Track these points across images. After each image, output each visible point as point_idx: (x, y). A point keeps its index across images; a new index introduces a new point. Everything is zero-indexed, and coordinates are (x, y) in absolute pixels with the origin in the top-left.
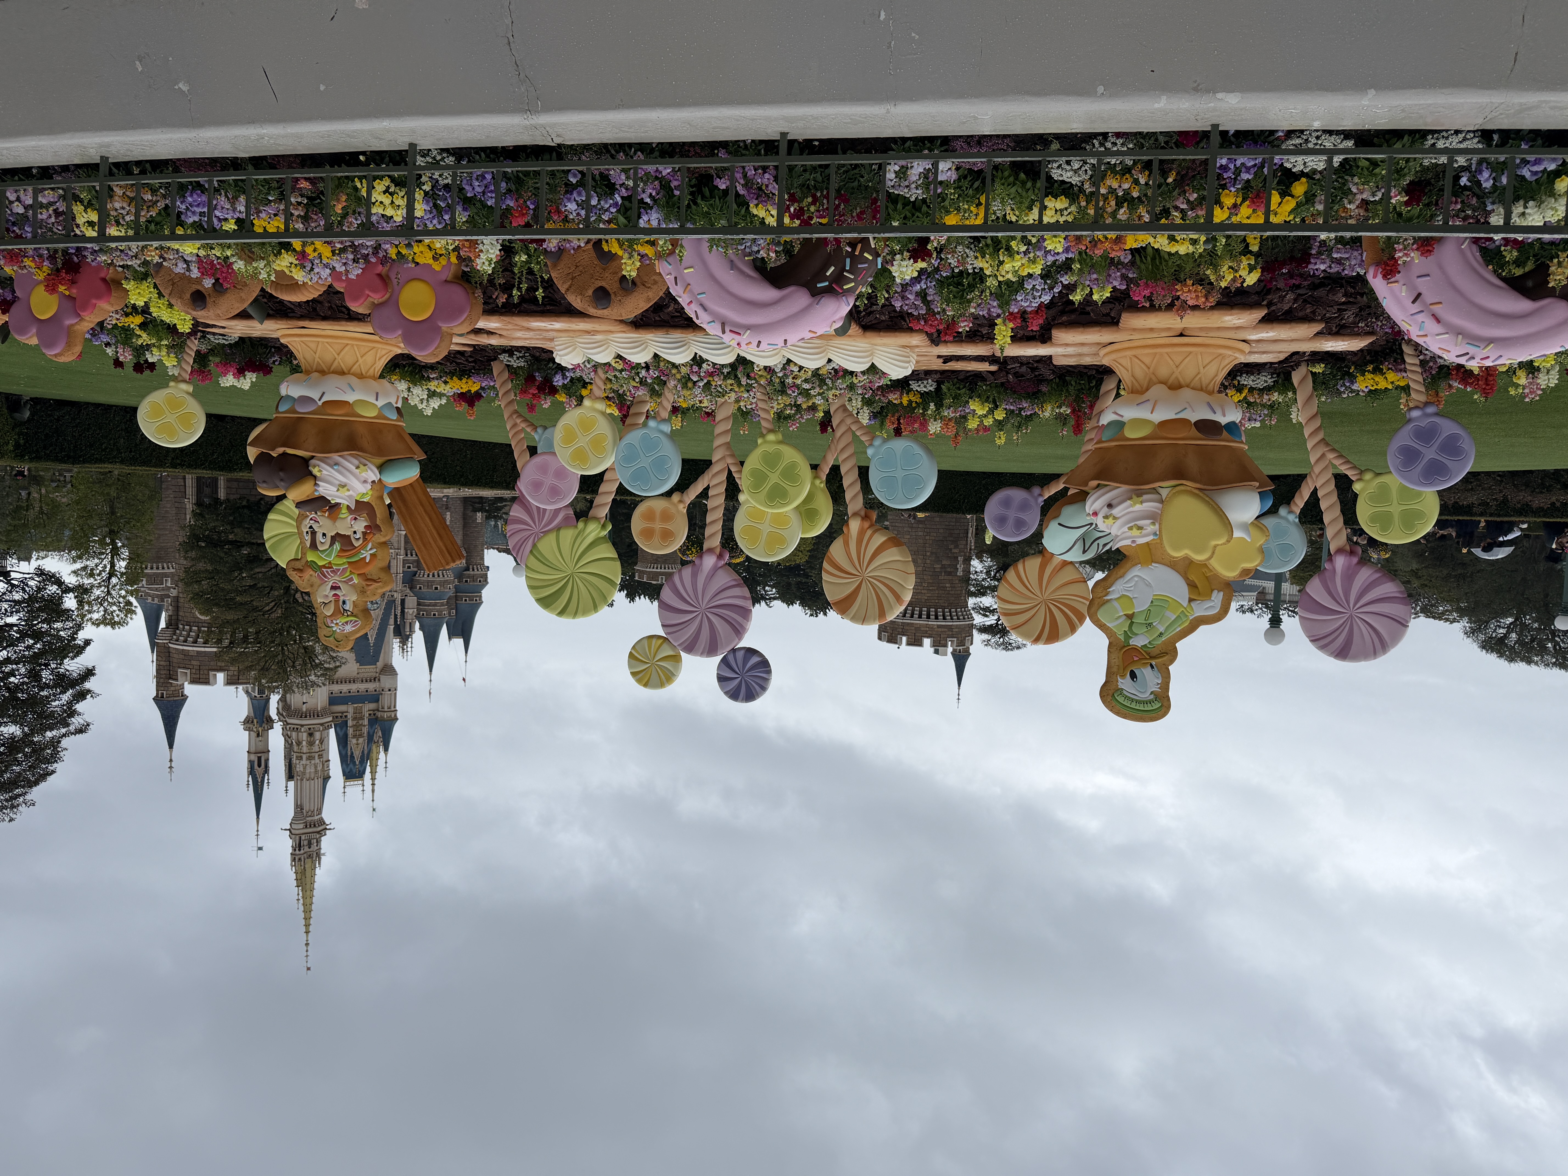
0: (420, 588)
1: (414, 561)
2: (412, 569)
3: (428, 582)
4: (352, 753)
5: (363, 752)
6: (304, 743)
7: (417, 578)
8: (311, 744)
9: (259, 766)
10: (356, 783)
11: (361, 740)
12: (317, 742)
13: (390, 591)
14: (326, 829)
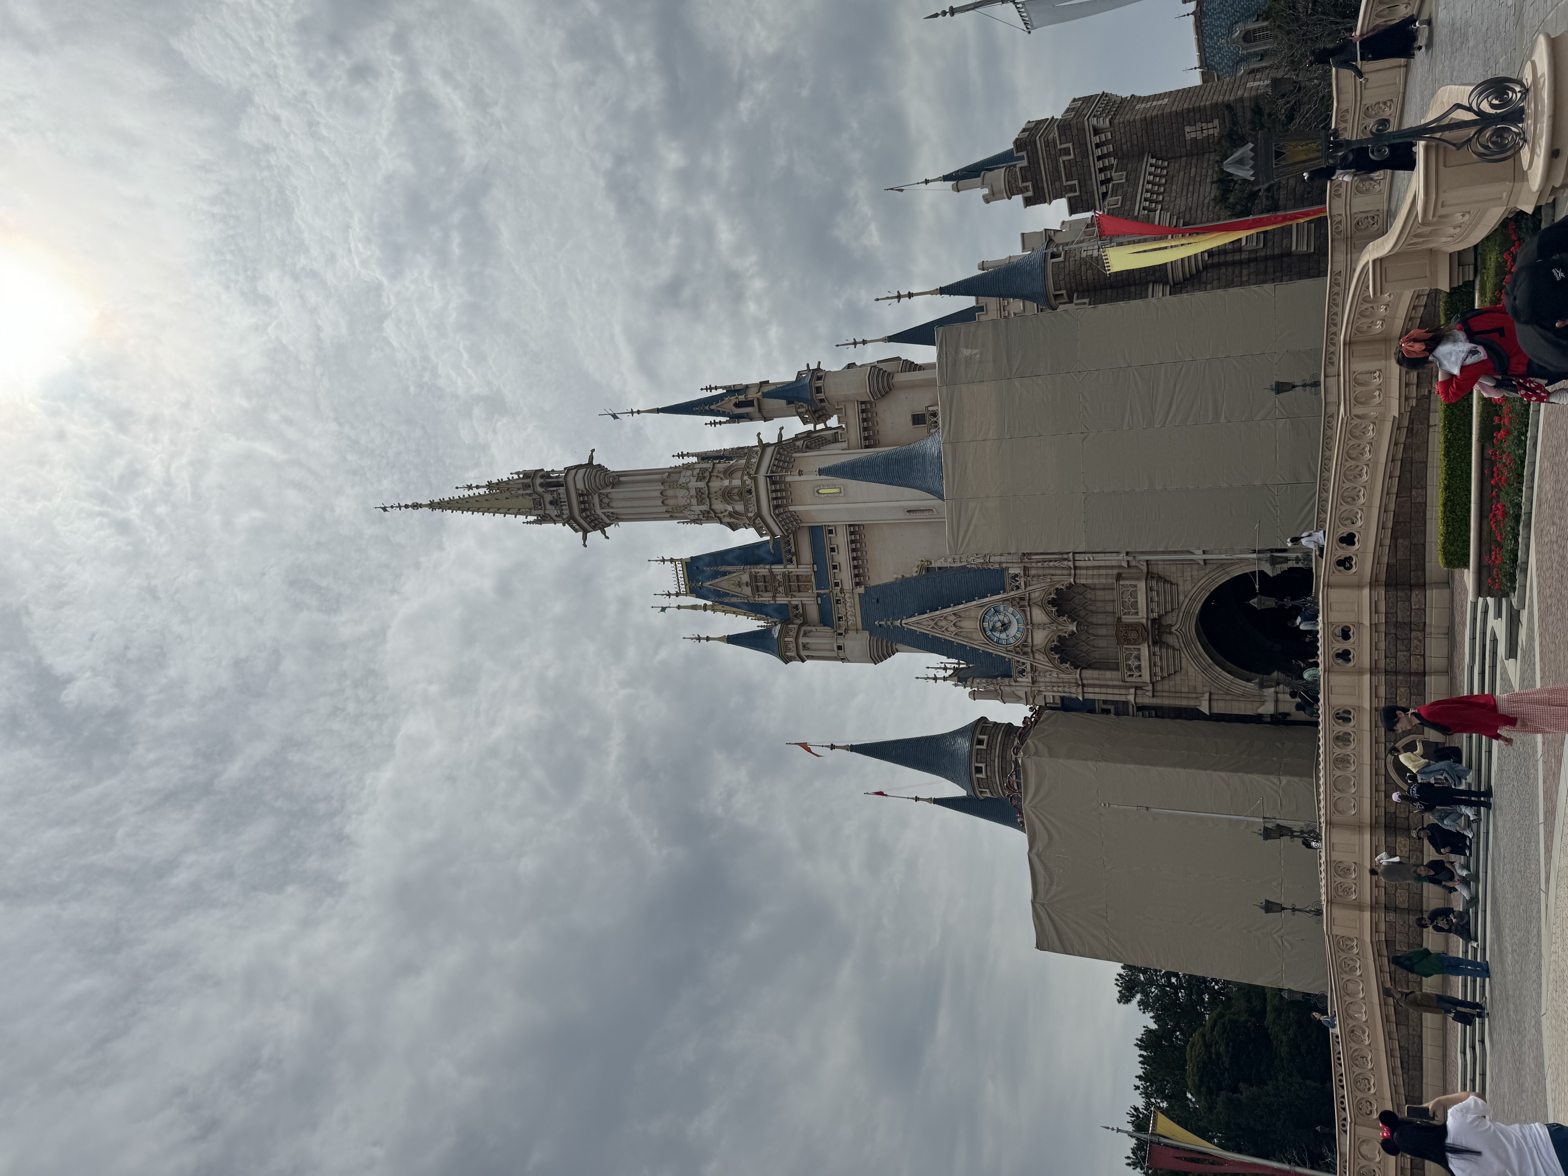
4: (725, 574)
5: (727, 595)
8: (726, 495)
9: (738, 405)
10: (682, 581)
11: (747, 591)
14: (585, 531)
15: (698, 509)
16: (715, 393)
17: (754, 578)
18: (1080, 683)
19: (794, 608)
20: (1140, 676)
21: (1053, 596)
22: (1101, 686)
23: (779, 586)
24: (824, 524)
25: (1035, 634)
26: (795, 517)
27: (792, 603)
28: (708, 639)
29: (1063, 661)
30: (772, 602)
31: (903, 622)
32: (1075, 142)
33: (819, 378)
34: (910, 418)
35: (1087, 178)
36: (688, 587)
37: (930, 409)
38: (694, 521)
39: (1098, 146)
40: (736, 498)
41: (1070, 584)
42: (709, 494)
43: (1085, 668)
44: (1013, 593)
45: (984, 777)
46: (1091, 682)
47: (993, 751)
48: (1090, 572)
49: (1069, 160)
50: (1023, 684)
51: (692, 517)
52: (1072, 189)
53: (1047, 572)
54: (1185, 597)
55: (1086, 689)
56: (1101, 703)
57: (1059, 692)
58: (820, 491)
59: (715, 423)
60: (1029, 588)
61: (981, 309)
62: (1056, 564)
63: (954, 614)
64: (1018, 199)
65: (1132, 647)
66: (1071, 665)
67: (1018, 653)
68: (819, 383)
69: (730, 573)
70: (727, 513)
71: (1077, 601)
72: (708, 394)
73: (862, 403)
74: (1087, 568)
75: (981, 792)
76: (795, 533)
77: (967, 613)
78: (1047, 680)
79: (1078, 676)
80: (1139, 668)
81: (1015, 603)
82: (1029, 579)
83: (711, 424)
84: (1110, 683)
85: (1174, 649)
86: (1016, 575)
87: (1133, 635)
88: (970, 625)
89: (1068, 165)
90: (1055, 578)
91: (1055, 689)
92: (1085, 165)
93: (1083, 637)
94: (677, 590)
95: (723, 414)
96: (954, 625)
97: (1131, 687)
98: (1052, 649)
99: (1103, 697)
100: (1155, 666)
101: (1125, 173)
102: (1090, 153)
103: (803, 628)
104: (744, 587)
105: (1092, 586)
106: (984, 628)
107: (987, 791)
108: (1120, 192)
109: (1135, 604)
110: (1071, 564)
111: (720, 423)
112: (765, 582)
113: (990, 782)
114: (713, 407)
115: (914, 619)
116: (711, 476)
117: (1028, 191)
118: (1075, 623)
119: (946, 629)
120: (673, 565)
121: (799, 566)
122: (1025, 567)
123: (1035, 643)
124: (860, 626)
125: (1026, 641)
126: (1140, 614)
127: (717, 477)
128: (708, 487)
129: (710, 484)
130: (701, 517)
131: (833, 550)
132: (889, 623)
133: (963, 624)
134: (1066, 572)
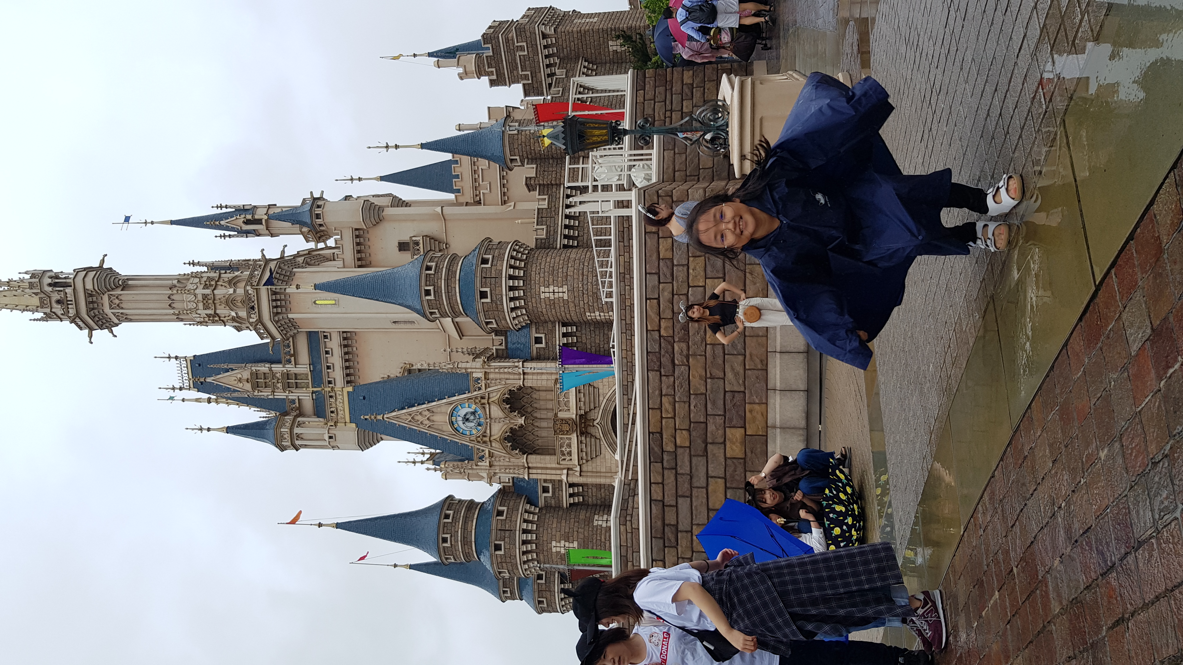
0: (500, 513)
1: (559, 500)
2: (542, 497)
3: (512, 531)
4: (227, 371)
5: (228, 390)
6: (231, 291)
7: (523, 506)
8: (230, 302)
9: (247, 222)
10: (186, 377)
11: (248, 386)
12: (233, 314)
13: (491, 455)
14: (91, 329)
15: (203, 312)
16: (224, 210)
17: (255, 375)
18: (526, 465)
19: (291, 402)
20: (571, 460)
21: (507, 396)
22: (542, 468)
23: (278, 382)
24: (320, 330)
25: (492, 426)
26: (293, 324)
27: (290, 397)
28: (209, 430)
29: (513, 448)
30: (270, 397)
31: (385, 416)
32: (528, 42)
33: (319, 207)
34: (397, 244)
35: (537, 71)
36: (191, 382)
37: (414, 239)
38: (200, 323)
39: (545, 47)
40: (240, 304)
41: (520, 386)
42: (214, 300)
43: (531, 454)
44: (475, 393)
45: (449, 545)
46: (535, 465)
47: (457, 523)
48: (535, 377)
49: (524, 56)
50: (482, 468)
51: (198, 320)
52: (526, 77)
53: (502, 376)
54: (604, 398)
55: (531, 471)
56: (542, 481)
57: (510, 473)
58: (317, 302)
59: (225, 236)
60: (489, 389)
61: (456, 162)
62: (510, 370)
63: (428, 410)
64: (485, 80)
65: (565, 436)
66: (520, 451)
67: (479, 442)
68: (318, 211)
69: (232, 370)
70: (231, 317)
71: (525, 400)
72: (219, 211)
73: (356, 229)
74: (533, 374)
75: (447, 559)
76: (294, 337)
77: (439, 409)
78: (501, 464)
79: (525, 460)
80: (570, 453)
81: (477, 401)
82: (488, 381)
83: (221, 236)
84: (549, 466)
85: (596, 438)
86: (479, 379)
87: (566, 427)
88: (441, 419)
89: (523, 59)
90: (508, 382)
91: (507, 471)
92: (536, 61)
93: (530, 429)
94: (181, 385)
95: (233, 229)
96: (428, 419)
97: (564, 469)
98: (505, 439)
99: (544, 477)
100: (582, 451)
101: (565, 70)
102: (540, 52)
103: (299, 419)
104: (245, 383)
105: (537, 389)
106: (452, 422)
107: (452, 557)
108: (561, 84)
109: (567, 404)
110: (521, 371)
111: (230, 236)
112: (265, 379)
113: (454, 550)
114: (222, 223)
115: (394, 414)
116: (216, 285)
117: (493, 75)
118: (524, 418)
119: (422, 423)
120: (178, 362)
121: (297, 366)
122: (485, 372)
123: (493, 433)
124: (348, 420)
125: (485, 432)
126: (571, 411)
127: (222, 285)
128: (214, 295)
129: (215, 292)
130: (207, 319)
131: (327, 353)
132: (373, 417)
133: (435, 418)
134: (517, 377)
